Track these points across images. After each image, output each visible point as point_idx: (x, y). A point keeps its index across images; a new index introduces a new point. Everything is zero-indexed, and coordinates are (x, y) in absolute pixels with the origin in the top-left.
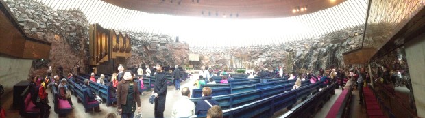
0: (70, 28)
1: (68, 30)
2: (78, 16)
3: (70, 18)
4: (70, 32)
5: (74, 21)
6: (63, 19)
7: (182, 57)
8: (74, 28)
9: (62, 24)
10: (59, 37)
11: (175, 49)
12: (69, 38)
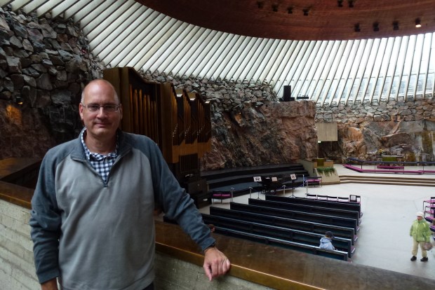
0: (53, 77)
1: (46, 84)
2: (71, 37)
3: (48, 42)
4: (53, 92)
5: (63, 53)
6: (26, 45)
7: (299, 138)
8: (62, 77)
9: (26, 64)
10: (17, 111)
11: (283, 118)
12: (50, 112)
